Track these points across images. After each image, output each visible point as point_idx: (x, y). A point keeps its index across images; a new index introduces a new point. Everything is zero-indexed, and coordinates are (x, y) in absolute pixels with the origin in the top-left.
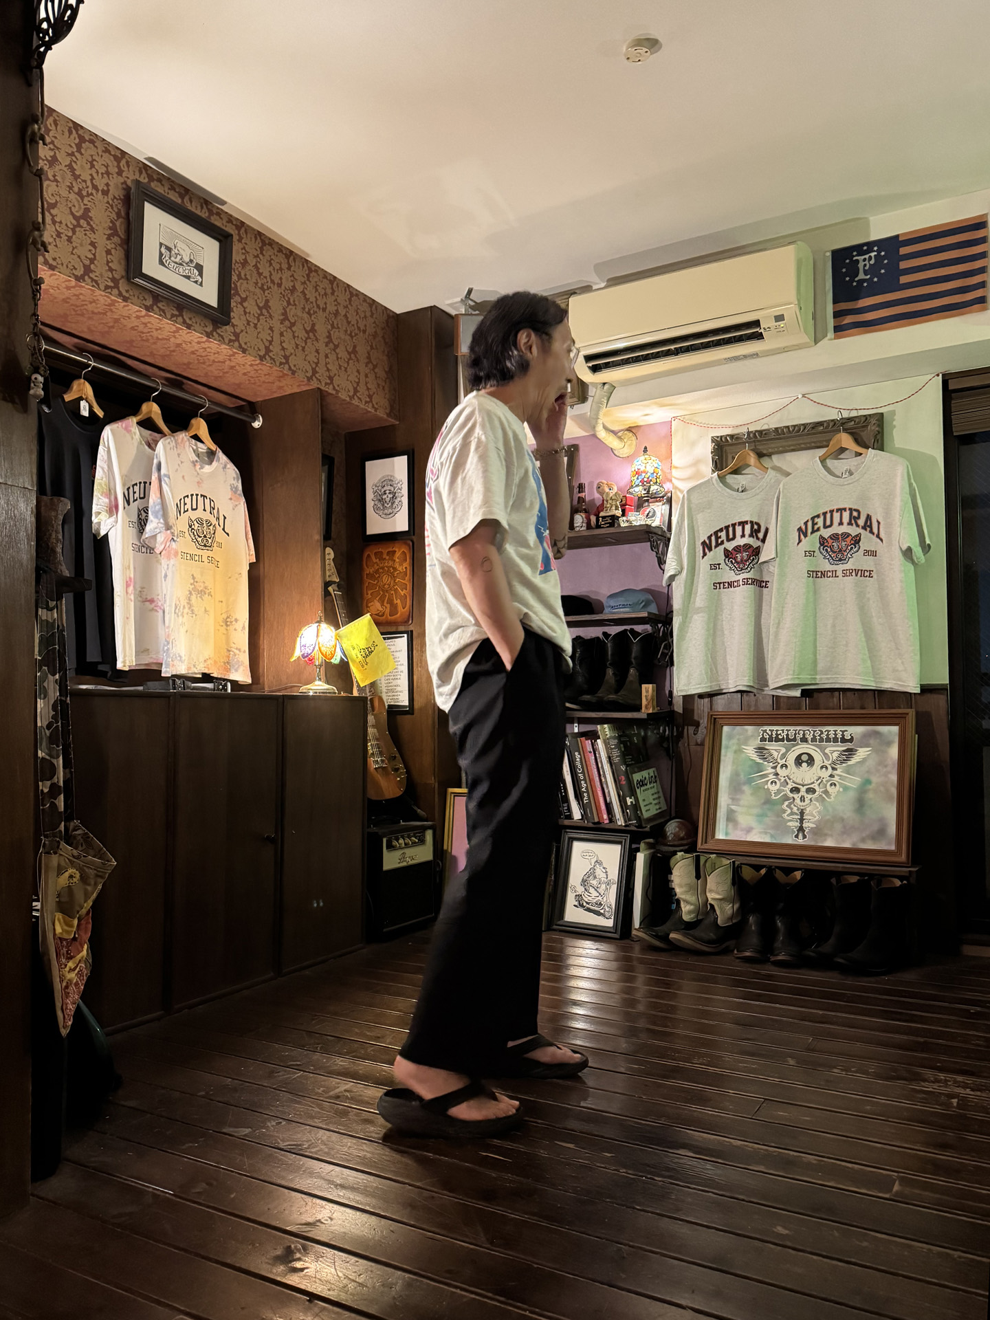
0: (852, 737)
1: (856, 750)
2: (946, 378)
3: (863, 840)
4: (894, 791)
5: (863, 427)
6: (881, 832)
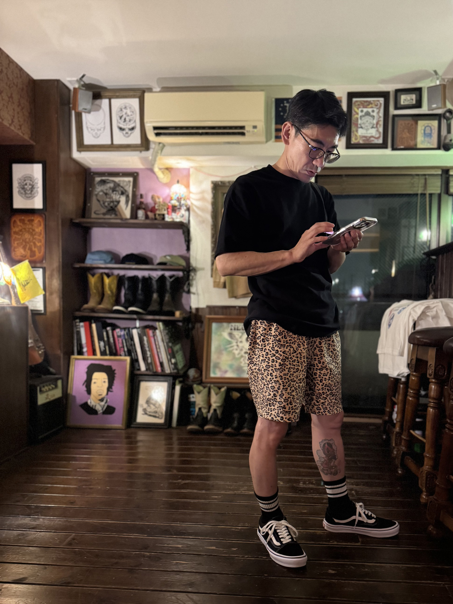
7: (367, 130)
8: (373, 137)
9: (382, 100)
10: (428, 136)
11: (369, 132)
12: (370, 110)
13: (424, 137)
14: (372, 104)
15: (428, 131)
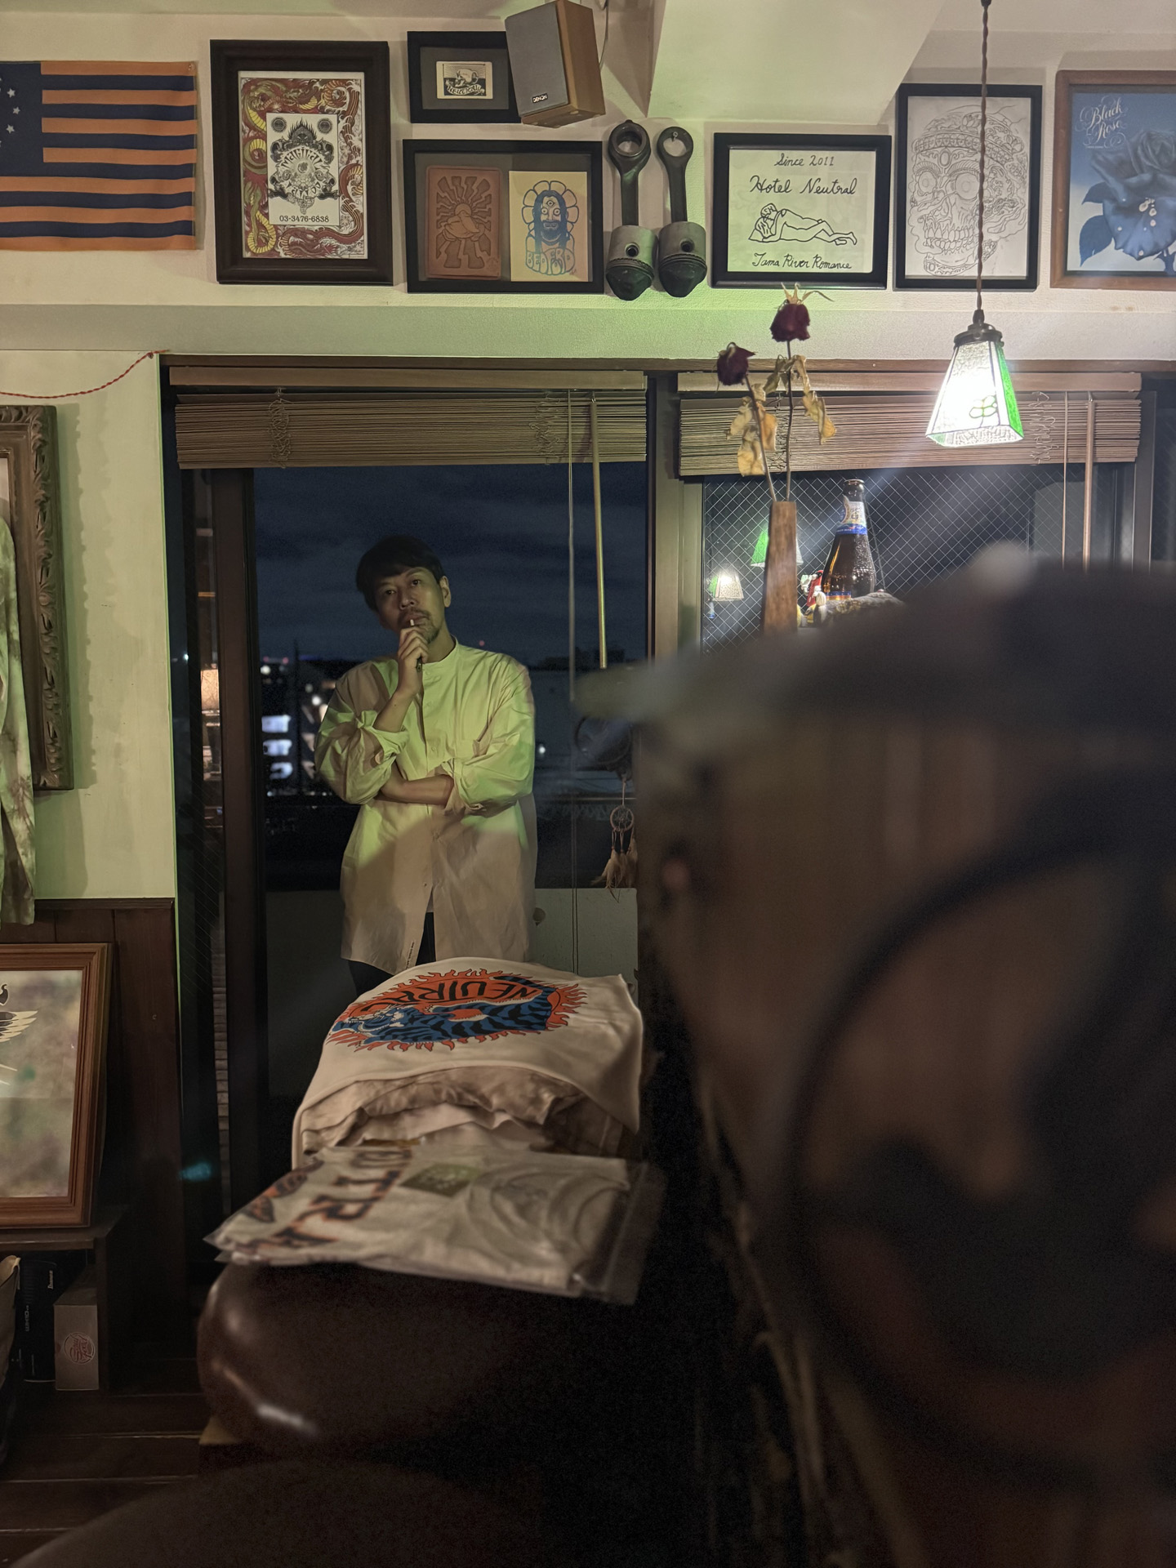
0: (5, 992)
1: (12, 1016)
2: (168, 364)
3: (17, 1182)
4: (70, 1088)
5: (19, 428)
6: (46, 1167)
7: (304, 204)
8: (329, 232)
9: (357, 80)
10: (550, 234)
11: (310, 213)
12: (312, 120)
13: (538, 239)
14: (318, 94)
15: (550, 212)
